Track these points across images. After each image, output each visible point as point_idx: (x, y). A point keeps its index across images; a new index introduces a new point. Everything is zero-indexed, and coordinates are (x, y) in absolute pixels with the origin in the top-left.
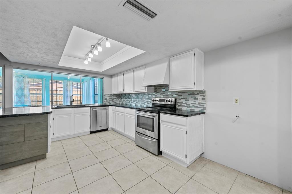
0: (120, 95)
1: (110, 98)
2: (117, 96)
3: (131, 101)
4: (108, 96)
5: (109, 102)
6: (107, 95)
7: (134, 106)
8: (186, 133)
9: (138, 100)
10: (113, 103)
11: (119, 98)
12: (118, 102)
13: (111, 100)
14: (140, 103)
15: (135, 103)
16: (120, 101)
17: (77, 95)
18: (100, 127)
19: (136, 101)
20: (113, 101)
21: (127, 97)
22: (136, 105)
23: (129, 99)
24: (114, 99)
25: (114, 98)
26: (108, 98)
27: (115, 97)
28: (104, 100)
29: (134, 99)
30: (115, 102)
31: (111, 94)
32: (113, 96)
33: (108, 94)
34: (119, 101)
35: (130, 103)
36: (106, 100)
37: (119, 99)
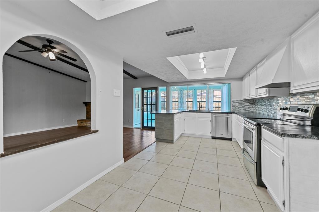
0: (255, 101)
1: (239, 104)
2: (250, 103)
3: (264, 108)
4: (237, 103)
5: (239, 109)
6: (235, 102)
7: (267, 115)
8: (283, 163)
9: (270, 108)
10: (244, 111)
11: (254, 104)
12: (252, 110)
13: (241, 106)
14: (273, 112)
15: (268, 112)
16: (255, 109)
17: (217, 101)
18: (221, 134)
19: (268, 109)
20: (243, 108)
21: (264, 103)
22: (268, 115)
23: (262, 106)
24: (246, 106)
25: (245, 104)
26: (236, 105)
27: (248, 104)
28: (232, 107)
29: (266, 106)
30: (247, 109)
31: (240, 100)
32: (243, 102)
33: (237, 100)
34: (253, 108)
35: (262, 112)
36: (234, 107)
37: (254, 106)
